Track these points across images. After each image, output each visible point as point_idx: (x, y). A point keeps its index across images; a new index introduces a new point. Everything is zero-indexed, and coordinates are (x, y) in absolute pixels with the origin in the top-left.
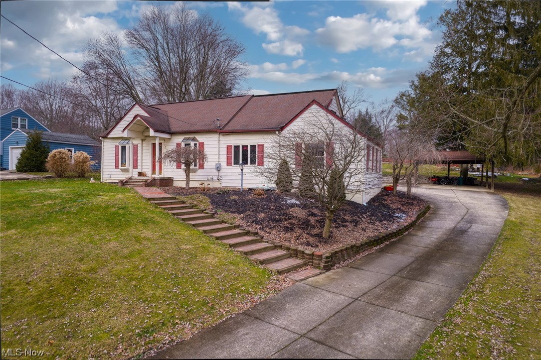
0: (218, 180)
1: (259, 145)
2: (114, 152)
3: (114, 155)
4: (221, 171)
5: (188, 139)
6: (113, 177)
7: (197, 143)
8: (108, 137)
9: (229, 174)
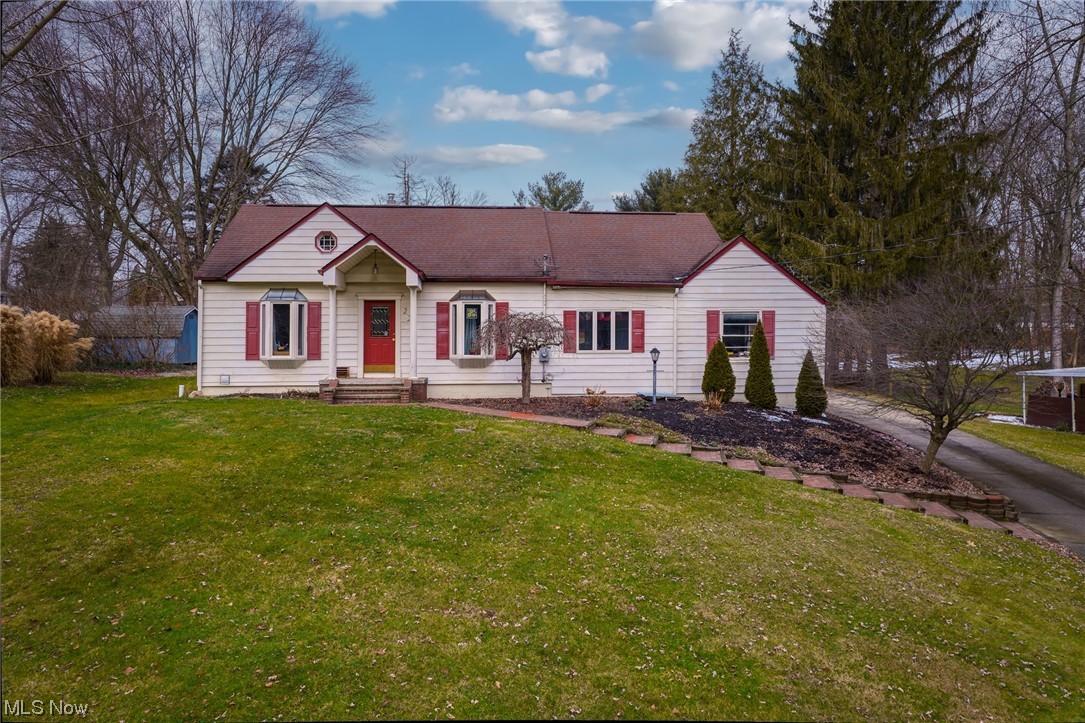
0: (543, 381)
1: (634, 313)
2: (244, 319)
3: (244, 327)
4: (551, 363)
5: (473, 295)
6: (235, 381)
7: (494, 304)
8: (230, 280)
9: (567, 369)
